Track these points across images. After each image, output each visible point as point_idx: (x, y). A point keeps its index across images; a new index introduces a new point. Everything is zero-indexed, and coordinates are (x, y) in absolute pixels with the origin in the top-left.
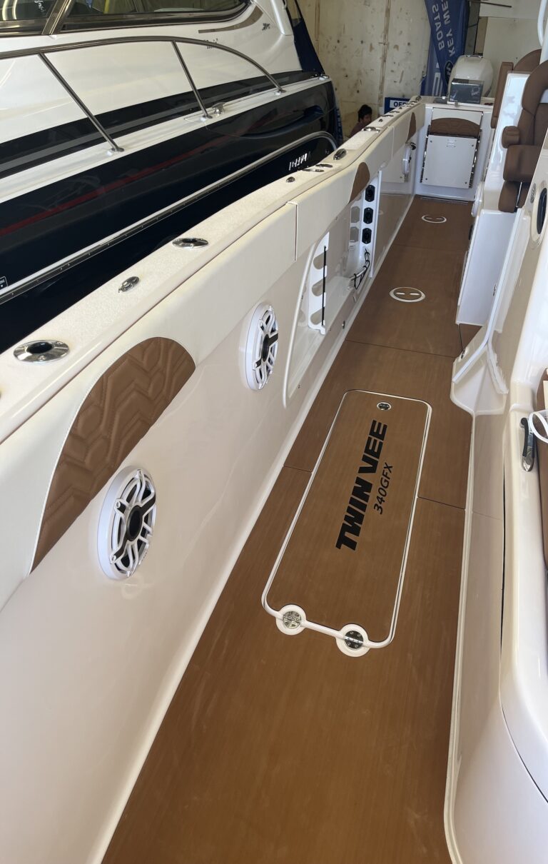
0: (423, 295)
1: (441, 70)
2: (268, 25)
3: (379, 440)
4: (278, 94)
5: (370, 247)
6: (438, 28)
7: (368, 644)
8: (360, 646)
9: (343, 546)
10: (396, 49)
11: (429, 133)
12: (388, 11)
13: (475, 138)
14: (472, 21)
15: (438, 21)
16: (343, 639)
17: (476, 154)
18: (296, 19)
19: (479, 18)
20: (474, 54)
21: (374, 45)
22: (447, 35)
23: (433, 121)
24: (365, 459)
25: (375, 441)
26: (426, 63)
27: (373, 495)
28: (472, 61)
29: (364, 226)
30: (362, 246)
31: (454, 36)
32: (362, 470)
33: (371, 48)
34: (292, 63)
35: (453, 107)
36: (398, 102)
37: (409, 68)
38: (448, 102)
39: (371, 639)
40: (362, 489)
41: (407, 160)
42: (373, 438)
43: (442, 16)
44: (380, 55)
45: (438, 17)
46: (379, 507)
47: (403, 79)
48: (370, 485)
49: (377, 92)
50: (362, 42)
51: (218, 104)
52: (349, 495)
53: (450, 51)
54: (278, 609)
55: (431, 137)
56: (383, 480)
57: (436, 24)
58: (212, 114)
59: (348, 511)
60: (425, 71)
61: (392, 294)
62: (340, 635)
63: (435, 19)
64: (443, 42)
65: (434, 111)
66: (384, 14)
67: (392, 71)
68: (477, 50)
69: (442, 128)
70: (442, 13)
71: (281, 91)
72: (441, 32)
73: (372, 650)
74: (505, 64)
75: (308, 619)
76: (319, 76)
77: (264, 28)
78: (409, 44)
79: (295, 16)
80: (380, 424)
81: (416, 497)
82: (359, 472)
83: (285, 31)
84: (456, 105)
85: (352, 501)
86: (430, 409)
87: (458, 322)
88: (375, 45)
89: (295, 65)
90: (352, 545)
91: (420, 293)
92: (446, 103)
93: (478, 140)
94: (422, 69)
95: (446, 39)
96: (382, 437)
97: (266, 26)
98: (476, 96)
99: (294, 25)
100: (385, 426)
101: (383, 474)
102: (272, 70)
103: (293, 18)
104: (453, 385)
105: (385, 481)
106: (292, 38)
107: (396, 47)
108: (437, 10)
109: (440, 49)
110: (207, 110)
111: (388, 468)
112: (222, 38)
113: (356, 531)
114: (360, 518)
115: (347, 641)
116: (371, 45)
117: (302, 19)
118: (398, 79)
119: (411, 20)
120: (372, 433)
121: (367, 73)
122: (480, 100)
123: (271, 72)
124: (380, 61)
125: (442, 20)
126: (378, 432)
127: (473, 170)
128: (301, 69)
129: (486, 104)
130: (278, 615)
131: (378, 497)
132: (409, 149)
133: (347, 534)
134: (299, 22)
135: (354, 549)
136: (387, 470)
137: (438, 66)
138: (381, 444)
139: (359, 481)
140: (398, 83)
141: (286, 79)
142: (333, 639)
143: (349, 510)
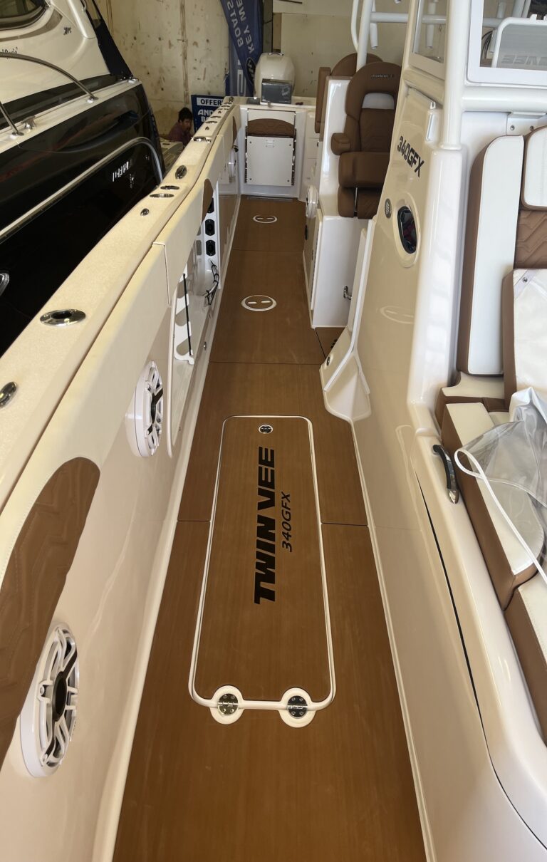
0: (274, 302)
1: (242, 67)
2: (69, 29)
3: (270, 469)
4: (91, 102)
5: (215, 258)
6: (235, 25)
7: (312, 706)
8: (305, 711)
9: (262, 599)
10: (195, 46)
11: (248, 134)
12: (182, 7)
13: (291, 137)
14: (266, 18)
15: (234, 17)
16: (286, 709)
17: (294, 153)
18: (96, 20)
19: (273, 14)
20: (273, 51)
21: (172, 43)
22: (245, 32)
23: (249, 122)
24: (261, 492)
25: (266, 470)
26: (227, 60)
27: (278, 531)
28: (273, 59)
29: (207, 238)
30: (207, 258)
31: (251, 33)
32: (262, 506)
33: (170, 45)
34: (100, 68)
35: (267, 108)
36: (205, 99)
37: (211, 65)
38: (261, 103)
39: (315, 700)
40: (266, 527)
41: (233, 163)
42: (264, 467)
43: (237, 13)
44: (180, 52)
45: (234, 13)
46: (288, 544)
47: (207, 75)
48: (273, 521)
49: (182, 89)
50: (160, 39)
51: (28, 118)
52: (254, 537)
53: (250, 48)
54: (210, 697)
55: (250, 138)
56: (284, 513)
57: (233, 21)
58: (22, 129)
59: (258, 557)
60: (227, 68)
61: (243, 304)
62: (281, 706)
63: (232, 15)
64: (241, 39)
65: (249, 112)
66: (178, 10)
67: (195, 68)
68: (275, 47)
69: (260, 128)
70: (237, 10)
71: (93, 98)
72: (238, 29)
73: (318, 712)
74: (322, 69)
75: (245, 698)
76: (127, 78)
77: (66, 33)
78: (208, 41)
79: (95, 17)
80: (266, 450)
81: (320, 524)
82: (259, 509)
83: (88, 34)
84: (269, 106)
85: (259, 544)
86: (310, 424)
87: (314, 326)
88: (174, 42)
89: (102, 70)
90: (270, 595)
91: (270, 300)
92: (258, 104)
93: (295, 139)
94: (224, 66)
95: (244, 36)
96: (271, 464)
97: (67, 30)
98: (286, 96)
99: (96, 27)
100: (272, 452)
101: (283, 506)
102: (80, 76)
103: (93, 18)
104: (325, 395)
105: (287, 512)
106: (96, 40)
107: (195, 44)
108: (232, 7)
109: (239, 46)
110: (16, 125)
111: (286, 497)
112: (20, 46)
113: (270, 578)
114: (271, 562)
115: (291, 711)
116: (170, 42)
117: (102, 20)
118: (201, 77)
119: (207, 17)
120: (261, 462)
121: (169, 70)
122: (291, 99)
123: (79, 78)
124: (181, 58)
125: (238, 16)
126: (267, 459)
127: (294, 168)
128: (109, 73)
129: (297, 104)
130: (212, 703)
131: (284, 533)
132: (233, 152)
133: (263, 585)
134: (100, 24)
135: (273, 599)
136: (285, 500)
137: (239, 63)
138: (272, 471)
139: (261, 519)
140: (202, 81)
141: (96, 84)
142: (275, 713)
143: (259, 555)
